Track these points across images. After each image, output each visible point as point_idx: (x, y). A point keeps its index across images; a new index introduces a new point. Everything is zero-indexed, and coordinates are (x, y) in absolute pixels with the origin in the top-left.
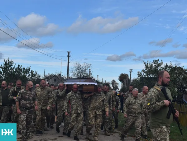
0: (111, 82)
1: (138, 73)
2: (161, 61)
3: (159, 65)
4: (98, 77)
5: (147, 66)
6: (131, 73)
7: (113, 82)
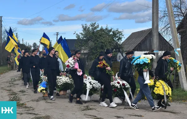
0: (32, 45)
1: (76, 36)
2: (97, 24)
3: (95, 28)
4: (23, 40)
5: (85, 29)
6: (57, 36)
7: (35, 45)
